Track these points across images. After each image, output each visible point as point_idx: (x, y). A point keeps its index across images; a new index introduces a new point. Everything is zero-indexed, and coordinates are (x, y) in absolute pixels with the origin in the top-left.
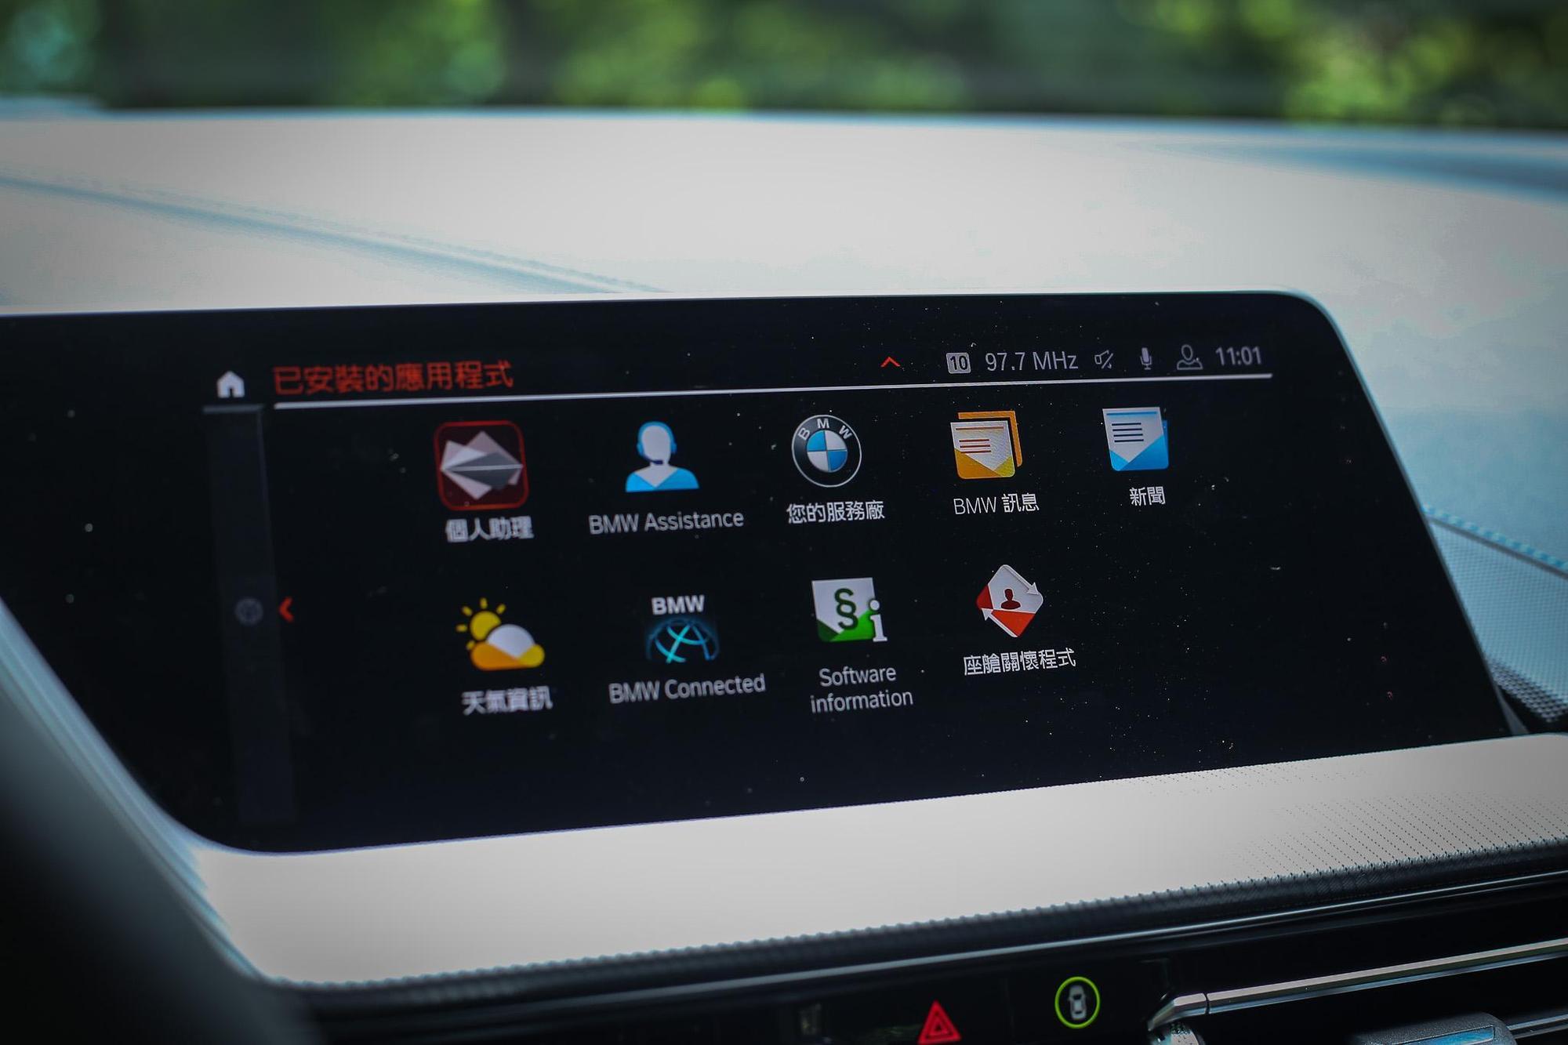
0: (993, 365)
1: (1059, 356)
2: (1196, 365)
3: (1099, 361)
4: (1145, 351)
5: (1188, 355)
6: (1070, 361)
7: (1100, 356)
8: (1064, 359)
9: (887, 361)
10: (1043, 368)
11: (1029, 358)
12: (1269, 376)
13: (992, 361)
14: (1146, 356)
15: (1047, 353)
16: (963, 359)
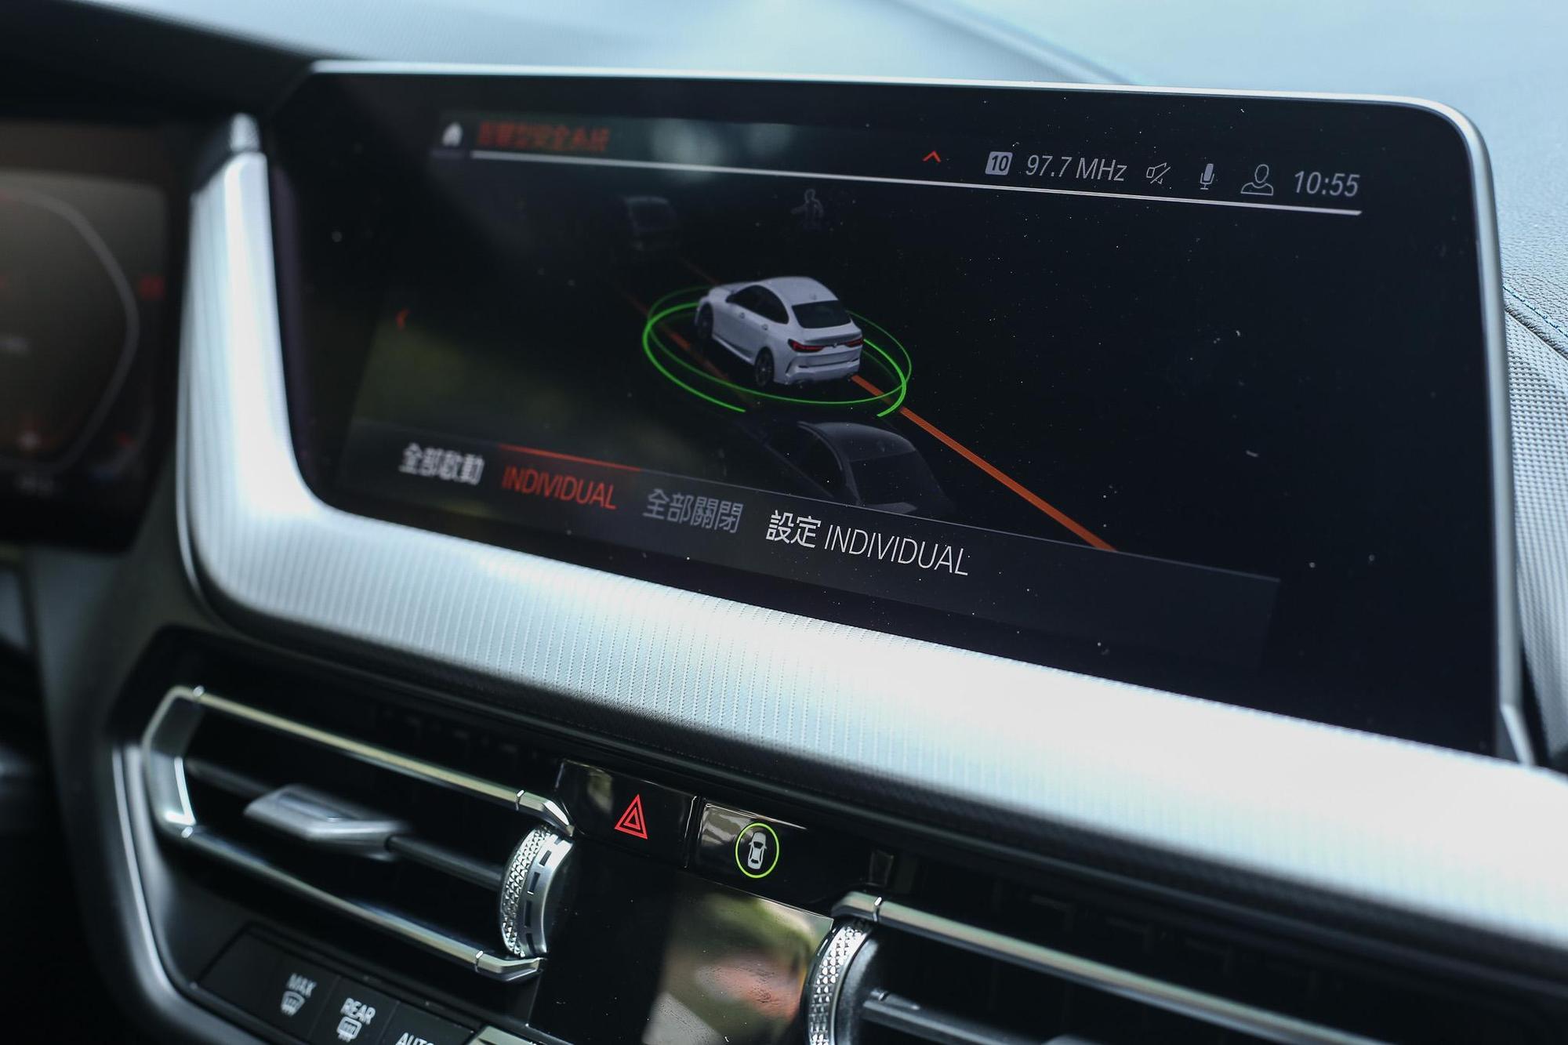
0: (1033, 168)
1: (1108, 165)
2: (1268, 190)
3: (1150, 174)
4: (1210, 167)
5: (1261, 177)
6: (1116, 171)
7: (1154, 168)
8: (1111, 170)
9: (931, 155)
10: (1085, 177)
11: (1074, 165)
12: (1357, 213)
13: (1033, 164)
14: (1208, 174)
15: (1096, 160)
16: (1005, 159)
